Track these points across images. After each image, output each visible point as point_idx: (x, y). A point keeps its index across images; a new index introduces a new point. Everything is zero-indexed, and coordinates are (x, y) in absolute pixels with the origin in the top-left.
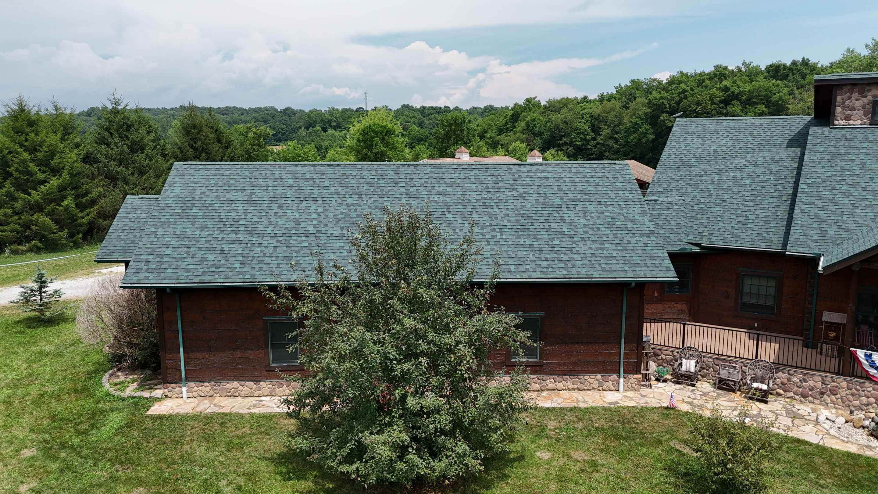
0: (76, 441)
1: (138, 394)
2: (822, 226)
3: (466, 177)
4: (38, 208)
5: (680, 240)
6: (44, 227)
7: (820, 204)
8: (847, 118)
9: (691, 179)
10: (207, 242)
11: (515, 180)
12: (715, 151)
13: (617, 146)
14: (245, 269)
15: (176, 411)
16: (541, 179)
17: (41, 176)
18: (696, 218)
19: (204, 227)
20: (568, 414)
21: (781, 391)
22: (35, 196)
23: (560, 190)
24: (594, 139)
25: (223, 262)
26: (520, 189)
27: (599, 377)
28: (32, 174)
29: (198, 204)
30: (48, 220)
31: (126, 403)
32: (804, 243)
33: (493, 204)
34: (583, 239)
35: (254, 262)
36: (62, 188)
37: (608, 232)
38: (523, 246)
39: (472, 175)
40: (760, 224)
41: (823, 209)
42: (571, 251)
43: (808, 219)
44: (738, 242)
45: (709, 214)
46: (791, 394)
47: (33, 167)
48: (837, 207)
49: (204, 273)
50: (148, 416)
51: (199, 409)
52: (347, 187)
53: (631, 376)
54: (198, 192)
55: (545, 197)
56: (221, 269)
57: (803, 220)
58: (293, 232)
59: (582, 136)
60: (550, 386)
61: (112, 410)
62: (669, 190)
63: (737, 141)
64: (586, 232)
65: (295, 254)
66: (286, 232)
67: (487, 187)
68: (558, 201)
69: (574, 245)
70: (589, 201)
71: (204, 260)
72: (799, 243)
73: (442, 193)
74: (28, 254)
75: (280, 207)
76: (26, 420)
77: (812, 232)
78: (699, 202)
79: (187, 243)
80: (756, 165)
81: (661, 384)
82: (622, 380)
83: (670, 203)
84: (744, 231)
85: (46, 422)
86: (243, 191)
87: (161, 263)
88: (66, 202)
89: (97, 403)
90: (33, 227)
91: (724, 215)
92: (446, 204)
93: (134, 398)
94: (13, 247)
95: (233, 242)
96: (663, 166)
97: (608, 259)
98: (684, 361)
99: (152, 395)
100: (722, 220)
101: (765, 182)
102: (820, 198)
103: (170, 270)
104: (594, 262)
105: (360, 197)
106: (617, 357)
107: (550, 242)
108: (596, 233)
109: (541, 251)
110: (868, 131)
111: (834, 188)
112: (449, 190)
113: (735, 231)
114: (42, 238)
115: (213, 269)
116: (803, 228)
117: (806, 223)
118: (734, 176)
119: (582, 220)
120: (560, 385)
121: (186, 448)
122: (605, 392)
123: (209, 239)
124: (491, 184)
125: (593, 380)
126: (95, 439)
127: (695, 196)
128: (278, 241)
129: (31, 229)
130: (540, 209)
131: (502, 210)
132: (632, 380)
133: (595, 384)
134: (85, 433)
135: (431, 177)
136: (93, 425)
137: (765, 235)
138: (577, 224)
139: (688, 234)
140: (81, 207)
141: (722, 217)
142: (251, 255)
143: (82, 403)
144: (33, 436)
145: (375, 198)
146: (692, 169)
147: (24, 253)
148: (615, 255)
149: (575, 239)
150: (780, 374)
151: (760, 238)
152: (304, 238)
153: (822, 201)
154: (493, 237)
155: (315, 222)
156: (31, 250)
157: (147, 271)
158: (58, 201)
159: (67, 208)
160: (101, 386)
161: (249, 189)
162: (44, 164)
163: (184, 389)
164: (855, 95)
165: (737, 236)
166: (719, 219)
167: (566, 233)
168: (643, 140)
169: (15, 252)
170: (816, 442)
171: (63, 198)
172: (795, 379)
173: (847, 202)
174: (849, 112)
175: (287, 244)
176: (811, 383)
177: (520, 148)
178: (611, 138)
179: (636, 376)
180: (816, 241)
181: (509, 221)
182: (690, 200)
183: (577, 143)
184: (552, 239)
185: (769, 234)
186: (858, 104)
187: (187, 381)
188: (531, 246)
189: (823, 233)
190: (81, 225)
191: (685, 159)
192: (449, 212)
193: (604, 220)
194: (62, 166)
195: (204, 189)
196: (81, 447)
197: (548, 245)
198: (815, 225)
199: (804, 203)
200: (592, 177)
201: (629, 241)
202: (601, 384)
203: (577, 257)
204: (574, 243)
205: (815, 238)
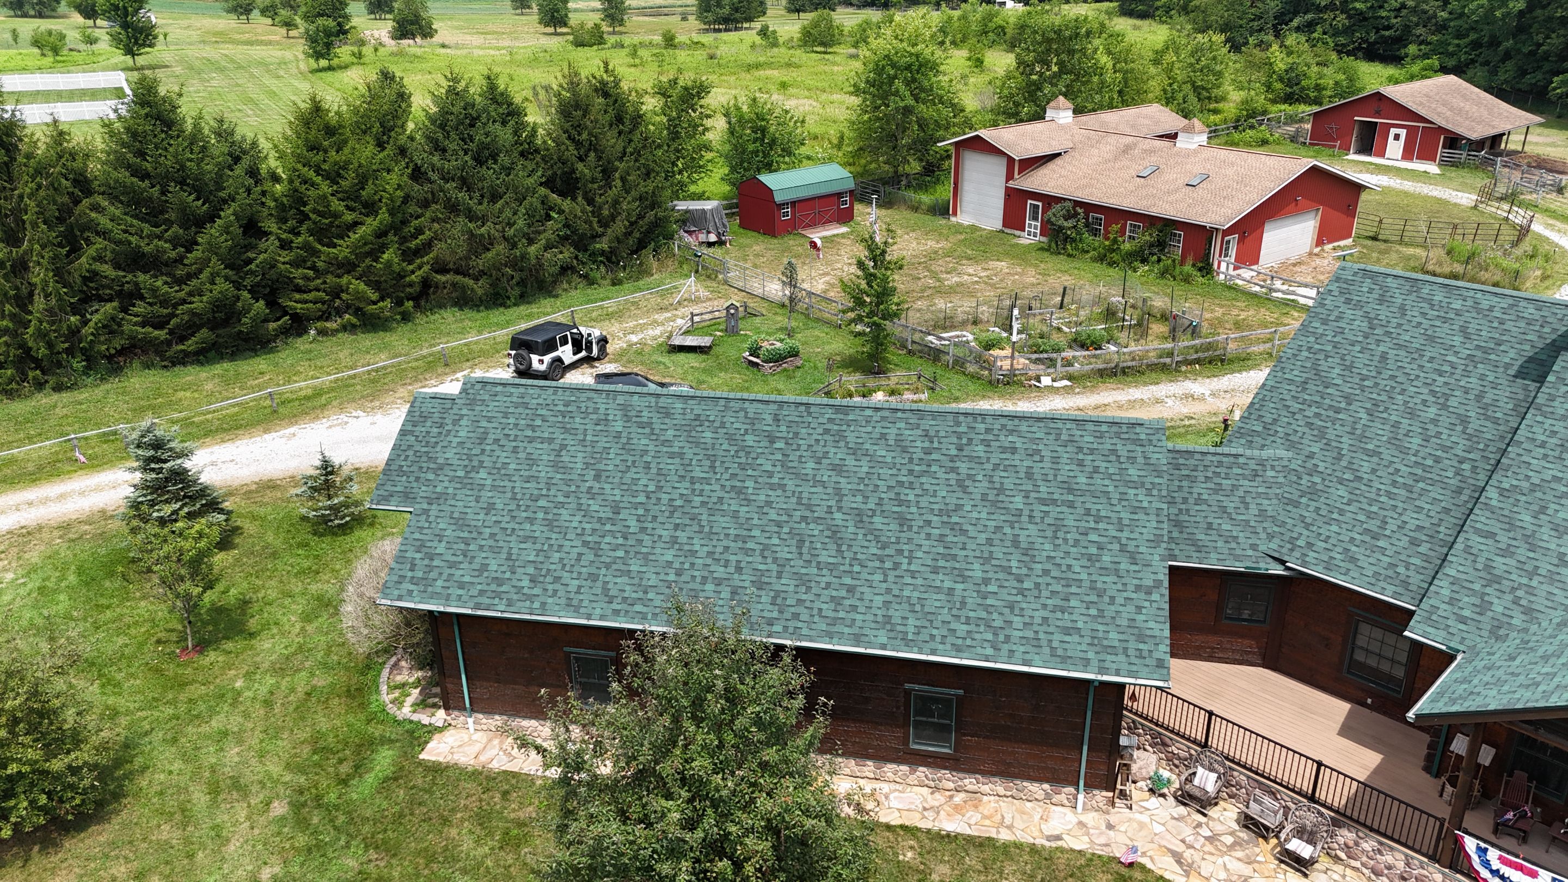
0: (332, 797)
1: (415, 717)
2: (1488, 590)
3: (883, 436)
4: (348, 267)
5: (1254, 547)
6: (360, 297)
7: (1505, 539)
9: (1317, 415)
10: (493, 535)
11: (960, 449)
12: (1384, 357)
14: (536, 591)
15: (456, 757)
16: (1004, 450)
17: (349, 217)
18: (1297, 504)
19: (490, 508)
21: (1342, 855)
22: (342, 250)
23: (1029, 475)
25: (508, 575)
26: (963, 467)
27: (1046, 786)
28: (336, 215)
29: (488, 462)
30: (362, 286)
31: (400, 730)
32: (1440, 620)
33: (911, 497)
34: (1037, 585)
35: (549, 579)
36: (381, 234)
37: (1084, 576)
38: (939, 589)
39: (892, 433)
40: (1401, 544)
41: (1507, 552)
42: (1012, 608)
43: (1471, 570)
44: (1351, 573)
45: (1322, 499)
46: (1357, 864)
47: (337, 205)
48: (1531, 555)
49: (482, 593)
50: (421, 763)
51: (483, 758)
52: (698, 444)
53: (1096, 792)
54: (491, 437)
55: (1001, 490)
56: (504, 588)
57: (1461, 568)
58: (608, 527)
60: (970, 787)
61: (385, 741)
62: (1271, 432)
63: (1431, 339)
64: (1046, 572)
65: (603, 571)
66: (598, 526)
67: (911, 460)
68: (1018, 502)
69: (1019, 598)
70: (1071, 505)
71: (484, 567)
72: (1434, 617)
73: (838, 469)
74: (340, 335)
75: (597, 477)
76: (284, 743)
77: (1466, 599)
78: (1314, 471)
79: (466, 535)
80: (1444, 407)
81: (1156, 800)
82: (1081, 797)
83: (1262, 463)
84: (1368, 553)
85: (307, 750)
86: (551, 440)
87: (430, 568)
88: (385, 256)
89: (369, 721)
90: (344, 296)
91: (1347, 508)
92: (838, 492)
93: (411, 722)
94: (319, 324)
95: (525, 540)
96: (1280, 374)
97: (1067, 631)
98: (1200, 771)
99: (433, 720)
100: (1341, 518)
101: (1445, 449)
102: (1511, 525)
103: (439, 583)
104: (1041, 636)
105: (713, 467)
106: (1076, 765)
107: (983, 588)
108: (1064, 575)
109: (963, 604)
111: (1543, 510)
112: (850, 461)
113: (1354, 548)
114: (358, 312)
115: (493, 587)
116: (1455, 588)
117: (1463, 576)
118: (1396, 425)
119: (1047, 547)
120: (986, 788)
121: (454, 832)
122: (1054, 808)
123: (495, 530)
124: (919, 454)
125: (1037, 789)
126: (354, 796)
127: (1311, 456)
128: (585, 544)
129: (341, 299)
130: (984, 515)
131: (924, 511)
132: (1099, 798)
133: (1040, 795)
134: (344, 782)
135: (827, 431)
136: (357, 767)
137: (1401, 570)
138: (1036, 553)
139: (1271, 537)
140: (409, 255)
141: (1341, 512)
142: (545, 566)
143: (351, 718)
144: (287, 778)
145: (734, 469)
146: (1329, 391)
147: (335, 332)
148: (1080, 625)
149: (1026, 585)
150: (1345, 832)
151: (1390, 573)
152: (621, 541)
153: (1511, 535)
154: (897, 566)
155: (641, 512)
156: (344, 328)
157: (413, 581)
158: (375, 254)
159: (389, 264)
160: (378, 691)
161: (559, 435)
162: (351, 197)
163: (470, 720)
165: (1353, 560)
166: (1335, 516)
167: (1014, 571)
169: (322, 332)
171: (383, 248)
173: (1553, 546)
175: (596, 549)
176: (1387, 858)
179: (1105, 793)
180: (1463, 620)
181: (929, 536)
182: (1299, 462)
184: (986, 581)
185: (1408, 569)
187: (473, 710)
188: (951, 591)
189: (1483, 607)
190: (411, 285)
191: (1324, 365)
192: (840, 509)
193: (1084, 551)
194: (376, 198)
195: (499, 434)
196: (337, 807)
197: (978, 592)
198: (1477, 587)
199: (1478, 532)
200: (1092, 451)
201: (1112, 598)
202: (1048, 796)
203: (1017, 621)
204: (1021, 592)
205: (1467, 613)
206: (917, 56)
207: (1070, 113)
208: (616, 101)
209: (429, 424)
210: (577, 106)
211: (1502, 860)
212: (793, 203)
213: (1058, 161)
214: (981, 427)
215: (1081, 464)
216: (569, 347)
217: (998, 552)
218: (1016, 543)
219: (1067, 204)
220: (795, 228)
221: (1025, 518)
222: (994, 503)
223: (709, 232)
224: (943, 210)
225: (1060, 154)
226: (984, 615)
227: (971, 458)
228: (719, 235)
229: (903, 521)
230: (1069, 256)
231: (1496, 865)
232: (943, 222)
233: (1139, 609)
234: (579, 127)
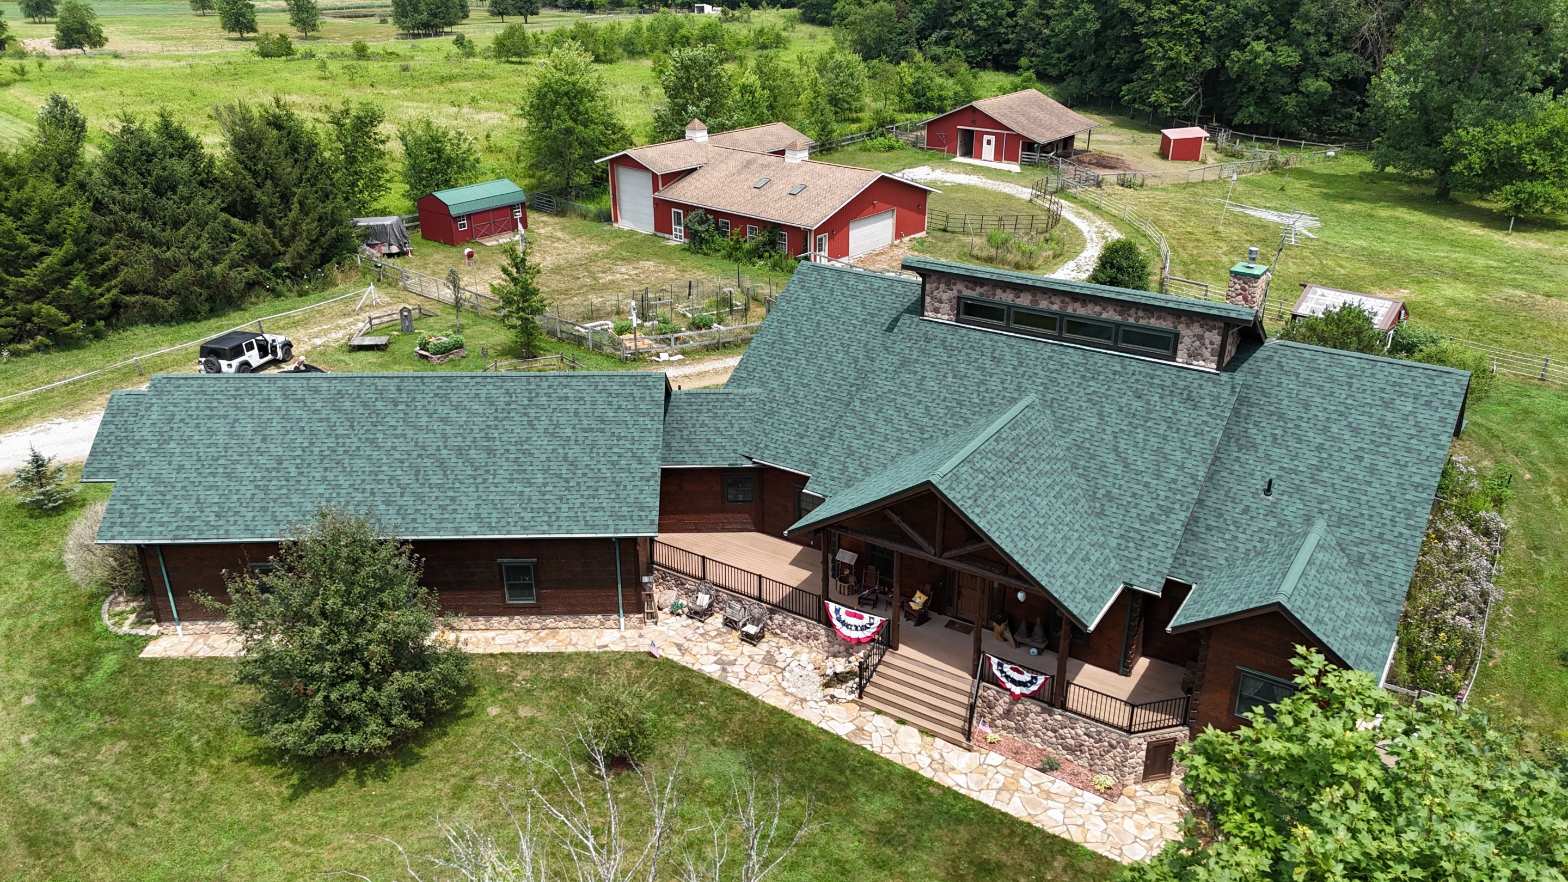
0: (71, 688)
1: (134, 632)
2: (848, 460)
3: (477, 395)
4: (37, 294)
6: (51, 319)
7: (860, 429)
8: (936, 311)
9: (778, 363)
10: (184, 487)
11: (531, 401)
12: (819, 323)
13: (1047, 31)
14: (220, 523)
15: (169, 653)
16: (560, 399)
17: (35, 249)
18: (761, 422)
19: (180, 468)
21: (778, 631)
22: (31, 278)
23: (576, 414)
25: (198, 514)
26: (532, 412)
27: (599, 616)
28: (22, 248)
29: (176, 436)
30: (53, 310)
31: (122, 642)
32: (822, 481)
33: (496, 435)
34: (578, 483)
35: (230, 513)
36: (67, 262)
37: (608, 475)
38: (513, 493)
39: (483, 392)
40: (815, 440)
41: (859, 437)
42: (561, 499)
43: (840, 449)
44: (787, 461)
45: (776, 417)
46: (785, 635)
47: (22, 239)
48: (872, 437)
49: (178, 528)
50: (140, 660)
51: (190, 652)
52: (340, 411)
53: (631, 616)
54: (177, 419)
55: (557, 426)
56: (195, 523)
57: (836, 449)
58: (274, 474)
60: (551, 625)
61: (108, 650)
63: (845, 310)
64: (584, 475)
65: (272, 504)
66: (266, 474)
67: (496, 410)
68: (569, 432)
69: (566, 493)
70: (602, 431)
71: (179, 510)
72: (819, 480)
73: (445, 420)
74: (34, 355)
75: (264, 440)
76: (26, 660)
77: (836, 467)
78: (774, 400)
79: (162, 489)
80: (847, 353)
81: (673, 618)
82: (622, 620)
83: (743, 397)
84: (797, 447)
85: (45, 663)
86: (226, 417)
87: (135, 515)
88: (74, 282)
89: (95, 639)
90: (35, 320)
91: (788, 421)
92: (445, 437)
93: (130, 635)
94: (11, 347)
95: (210, 488)
97: (596, 510)
98: (700, 595)
99: (148, 632)
100: (785, 428)
101: (844, 379)
102: (864, 421)
103: (144, 524)
104: (579, 514)
105: (352, 426)
106: (616, 599)
107: (543, 489)
108: (595, 476)
109: (530, 500)
110: (951, 329)
111: (881, 410)
112: (453, 414)
113: (790, 446)
114: (49, 333)
115: (187, 523)
118: (820, 366)
119: (586, 459)
120: (561, 624)
121: (170, 698)
122: (606, 630)
123: (185, 484)
124: (502, 406)
125: (594, 619)
126: (89, 686)
127: (772, 390)
128: (257, 487)
129: (32, 322)
130: (545, 442)
131: (504, 443)
132: (634, 619)
133: (597, 623)
134: (80, 678)
135: (436, 395)
136: (88, 669)
137: (813, 455)
138: (579, 463)
139: (745, 444)
140: (96, 280)
141: (785, 424)
142: (227, 505)
143: (80, 639)
144: (33, 681)
145: (368, 426)
146: (787, 347)
147: (26, 353)
148: (604, 505)
149: (571, 484)
150: (777, 616)
151: (807, 458)
152: (284, 483)
153: (863, 426)
154: (485, 480)
155: (298, 461)
156: (37, 349)
157: (121, 524)
158: (63, 281)
159: (77, 290)
160: (100, 619)
161: (232, 413)
162: (35, 230)
163: (179, 628)
164: (942, 286)
165: (789, 453)
166: (782, 426)
167: (564, 476)
169: (16, 354)
170: (755, 695)
171: (71, 275)
172: (788, 622)
173: (883, 431)
174: (937, 304)
175: (266, 490)
176: (799, 627)
179: (638, 616)
180: (833, 479)
181: (507, 459)
182: (765, 395)
184: (545, 485)
185: (816, 455)
186: (945, 296)
187: (180, 620)
188: (522, 493)
189: (844, 469)
190: (101, 307)
192: (445, 447)
193: (609, 459)
194: (61, 230)
195: (183, 415)
196: (76, 695)
197: (540, 492)
198: (842, 459)
199: (847, 427)
200: (618, 395)
201: (625, 486)
202: (602, 624)
203: (565, 507)
204: (568, 489)
205: (835, 475)
206: (574, 85)
207: (705, 133)
208: (289, 133)
209: (126, 415)
210: (251, 139)
211: (848, 614)
212: (469, 216)
213: (694, 175)
214: (545, 384)
215: (610, 404)
216: (255, 352)
217: (554, 465)
218: (565, 458)
219: (701, 211)
220: (472, 238)
221: (572, 442)
222: (552, 434)
223: (390, 245)
224: (607, 218)
225: (695, 169)
226: (543, 505)
227: (538, 406)
228: (400, 247)
229: (490, 452)
230: (705, 254)
231: (844, 617)
232: (607, 227)
233: (641, 491)
234: (253, 158)
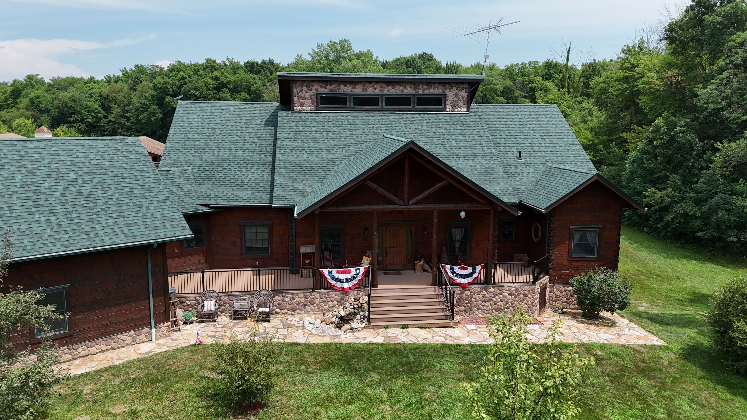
2: (294, 184)
5: (192, 203)
7: (291, 168)
8: (302, 105)
9: (196, 152)
11: (22, 156)
12: (213, 128)
16: (52, 155)
18: (204, 184)
20: (104, 374)
21: (278, 310)
23: (74, 164)
24: (106, 117)
26: (28, 165)
27: (132, 333)
32: (283, 198)
34: (103, 209)
37: (128, 201)
38: (38, 222)
40: (253, 185)
41: (293, 171)
42: (92, 222)
43: (285, 180)
44: (238, 200)
45: (213, 179)
46: (285, 311)
48: (302, 170)
53: (161, 325)
55: (58, 172)
57: (281, 180)
59: (93, 114)
60: (83, 353)
62: (179, 162)
63: (228, 120)
64: (105, 203)
68: (73, 176)
69: (94, 216)
70: (105, 173)
72: (280, 198)
77: (288, 189)
78: (205, 171)
80: (245, 140)
81: (188, 326)
82: (153, 330)
83: (181, 172)
84: (242, 192)
91: (225, 180)
96: (171, 141)
97: (130, 225)
98: (206, 303)
100: (224, 184)
101: (252, 152)
102: (290, 163)
104: (116, 230)
106: (148, 311)
107: (69, 216)
108: (116, 203)
109: (59, 225)
110: (316, 115)
111: (298, 156)
113: (235, 192)
116: (282, 186)
117: (283, 182)
118: (230, 149)
119: (100, 192)
120: (93, 350)
122: (138, 345)
125: (126, 337)
127: (201, 166)
130: (53, 184)
131: (9, 187)
132: (163, 329)
133: (129, 340)
137: (257, 194)
138: (95, 196)
139: (198, 198)
141: (224, 182)
146: (196, 143)
148: (135, 221)
149: (95, 210)
150: (277, 297)
151: (253, 196)
153: (292, 166)
164: (305, 89)
165: (237, 196)
166: (222, 183)
167: (85, 205)
168: (153, 119)
170: (304, 342)
172: (287, 299)
173: (307, 166)
174: (302, 101)
176: (297, 299)
177: (26, 124)
178: (122, 116)
179: (166, 324)
180: (291, 195)
181: (19, 198)
182: (197, 169)
183: (89, 120)
184: (70, 213)
185: (259, 193)
186: (307, 95)
188: (47, 221)
189: (295, 189)
191: (190, 135)
193: (122, 191)
197: (67, 218)
198: (290, 184)
199: (280, 168)
200: (106, 151)
201: (147, 207)
202: (134, 339)
203: (99, 227)
204: (94, 214)
205: (290, 193)
211: (338, 272)
215: (102, 156)
217: (71, 199)
218: (80, 193)
221: (80, 182)
222: (57, 178)
226: (75, 228)
227: (31, 160)
231: (337, 276)
233: (163, 209)
